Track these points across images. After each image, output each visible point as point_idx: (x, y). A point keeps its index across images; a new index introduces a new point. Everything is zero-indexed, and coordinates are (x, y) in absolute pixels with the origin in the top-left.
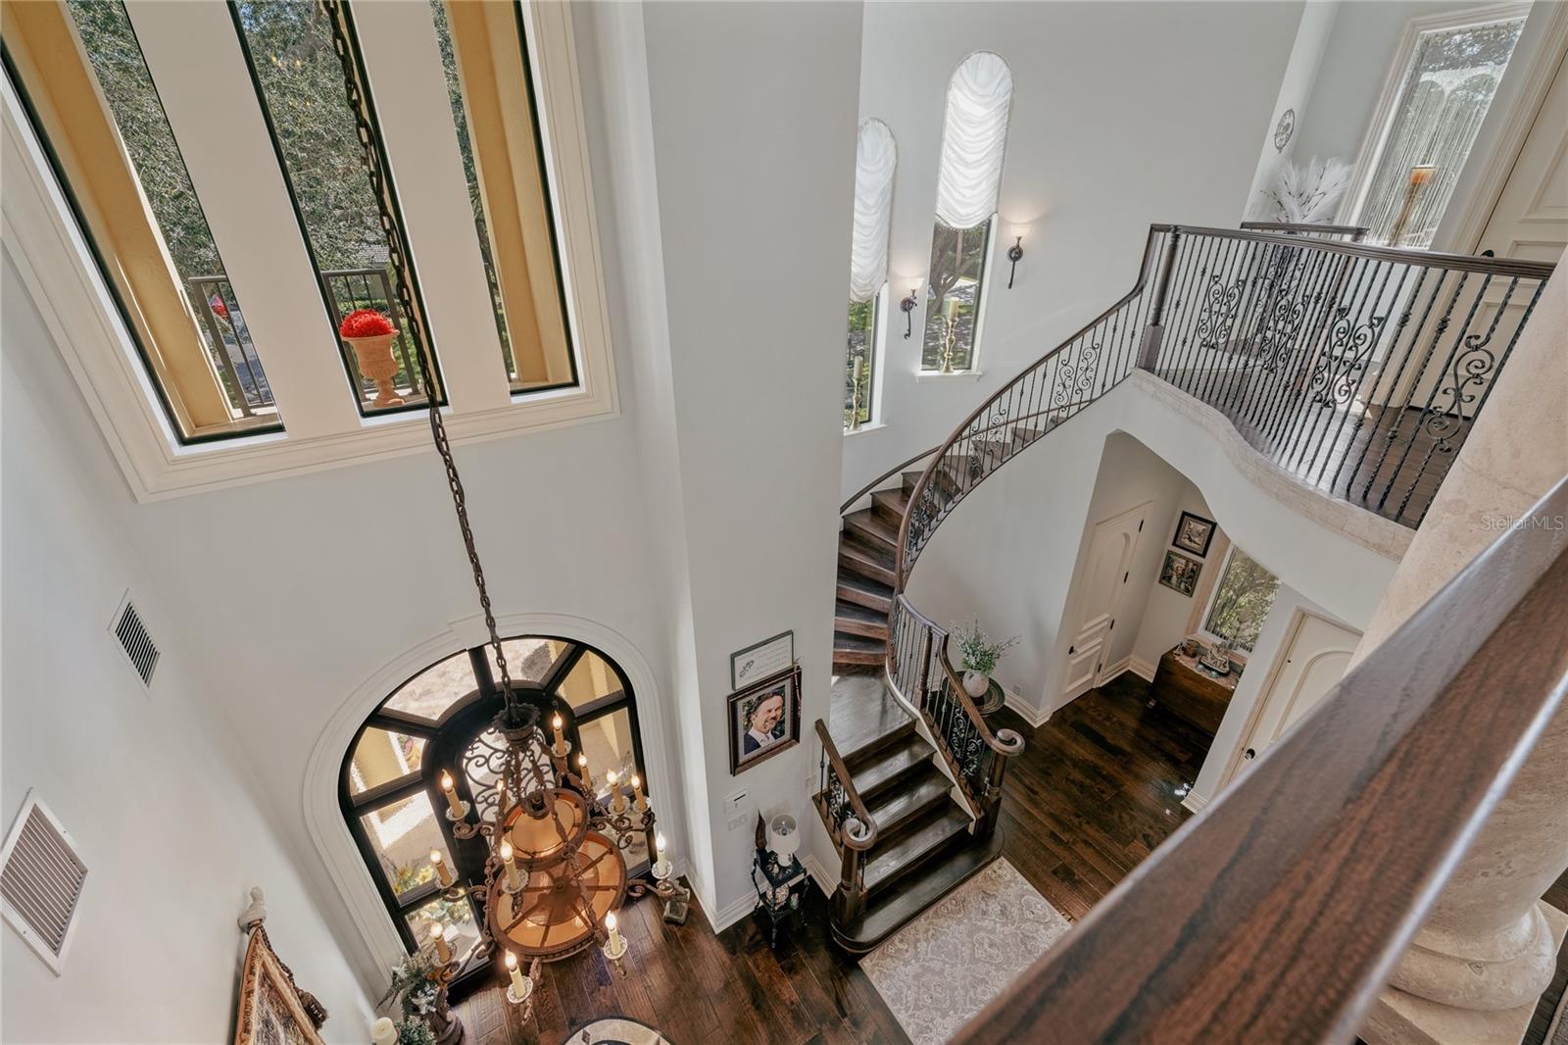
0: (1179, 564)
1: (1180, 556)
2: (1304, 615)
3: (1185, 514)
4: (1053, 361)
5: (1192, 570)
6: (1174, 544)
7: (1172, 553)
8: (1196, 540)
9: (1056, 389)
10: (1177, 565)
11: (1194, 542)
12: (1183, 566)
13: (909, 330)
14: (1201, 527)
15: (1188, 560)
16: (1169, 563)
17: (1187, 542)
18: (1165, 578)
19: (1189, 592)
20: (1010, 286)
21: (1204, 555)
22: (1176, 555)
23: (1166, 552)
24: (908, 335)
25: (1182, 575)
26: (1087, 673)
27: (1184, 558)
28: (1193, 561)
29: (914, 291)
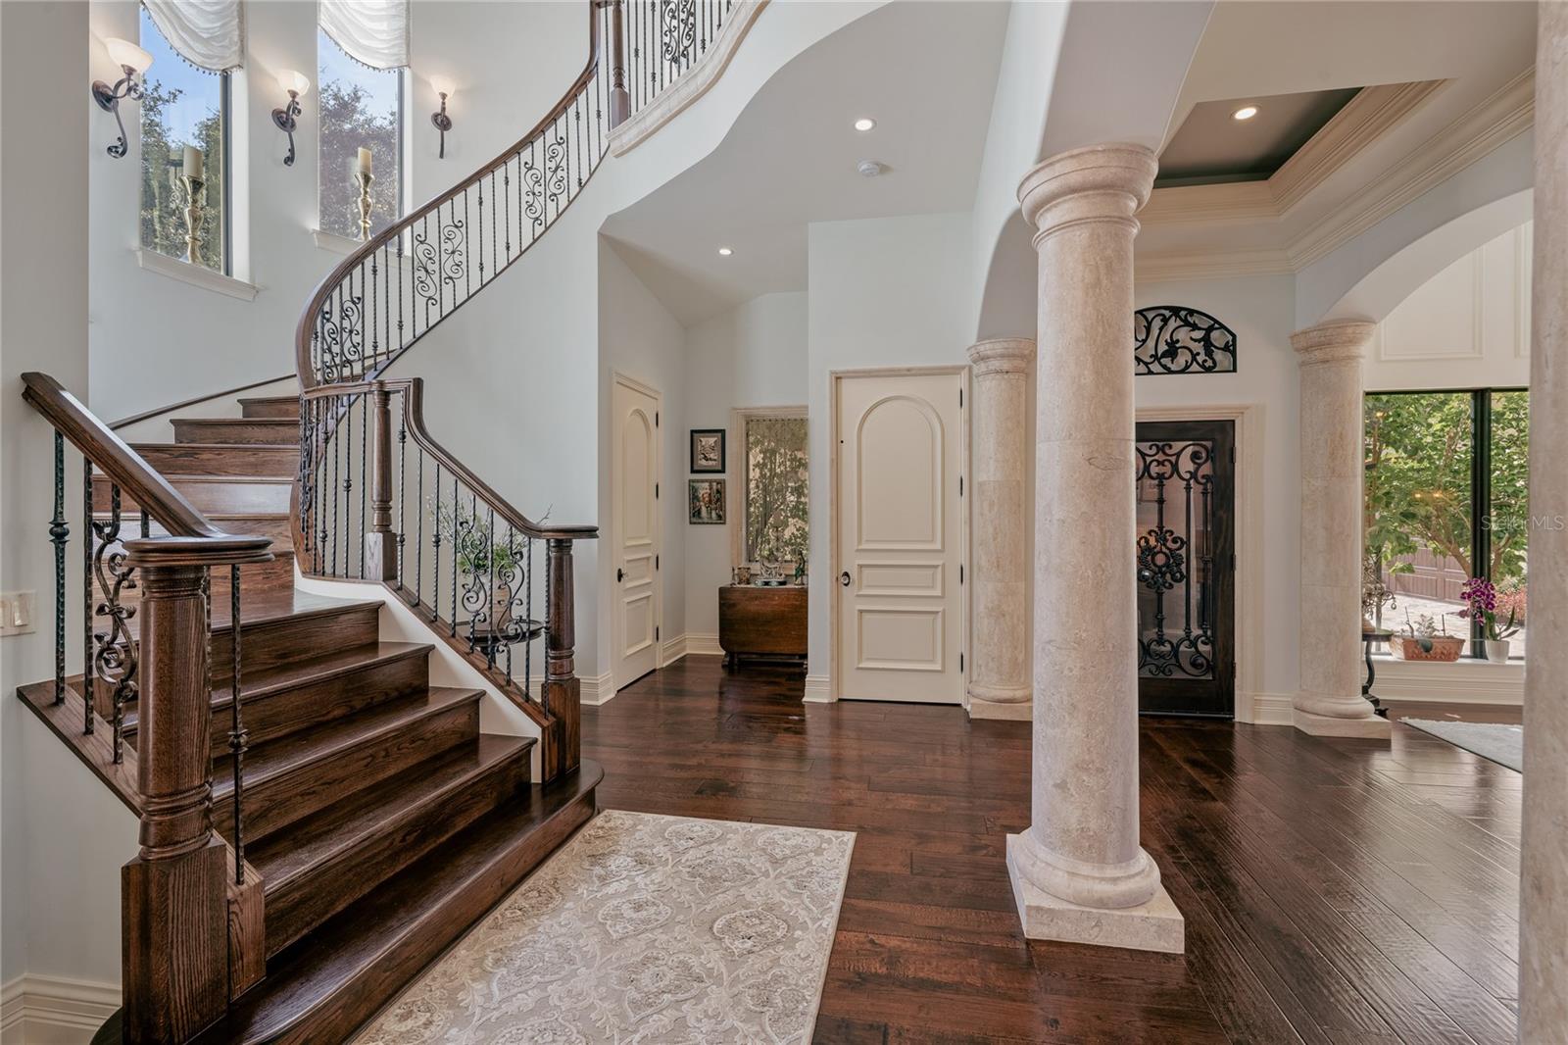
0: (704, 490)
1: (703, 481)
2: (837, 378)
3: (693, 432)
4: (513, 164)
5: (718, 491)
6: (693, 471)
7: (693, 481)
8: (712, 456)
9: (525, 198)
10: (702, 492)
11: (711, 459)
12: (708, 491)
13: (292, 150)
14: (711, 440)
15: (710, 482)
16: (694, 496)
17: (704, 462)
18: (695, 514)
19: (721, 519)
20: (442, 156)
21: (723, 471)
22: (698, 481)
23: (687, 482)
24: (289, 160)
25: (710, 502)
26: (645, 639)
27: (706, 481)
28: (715, 481)
29: (294, 95)
